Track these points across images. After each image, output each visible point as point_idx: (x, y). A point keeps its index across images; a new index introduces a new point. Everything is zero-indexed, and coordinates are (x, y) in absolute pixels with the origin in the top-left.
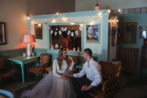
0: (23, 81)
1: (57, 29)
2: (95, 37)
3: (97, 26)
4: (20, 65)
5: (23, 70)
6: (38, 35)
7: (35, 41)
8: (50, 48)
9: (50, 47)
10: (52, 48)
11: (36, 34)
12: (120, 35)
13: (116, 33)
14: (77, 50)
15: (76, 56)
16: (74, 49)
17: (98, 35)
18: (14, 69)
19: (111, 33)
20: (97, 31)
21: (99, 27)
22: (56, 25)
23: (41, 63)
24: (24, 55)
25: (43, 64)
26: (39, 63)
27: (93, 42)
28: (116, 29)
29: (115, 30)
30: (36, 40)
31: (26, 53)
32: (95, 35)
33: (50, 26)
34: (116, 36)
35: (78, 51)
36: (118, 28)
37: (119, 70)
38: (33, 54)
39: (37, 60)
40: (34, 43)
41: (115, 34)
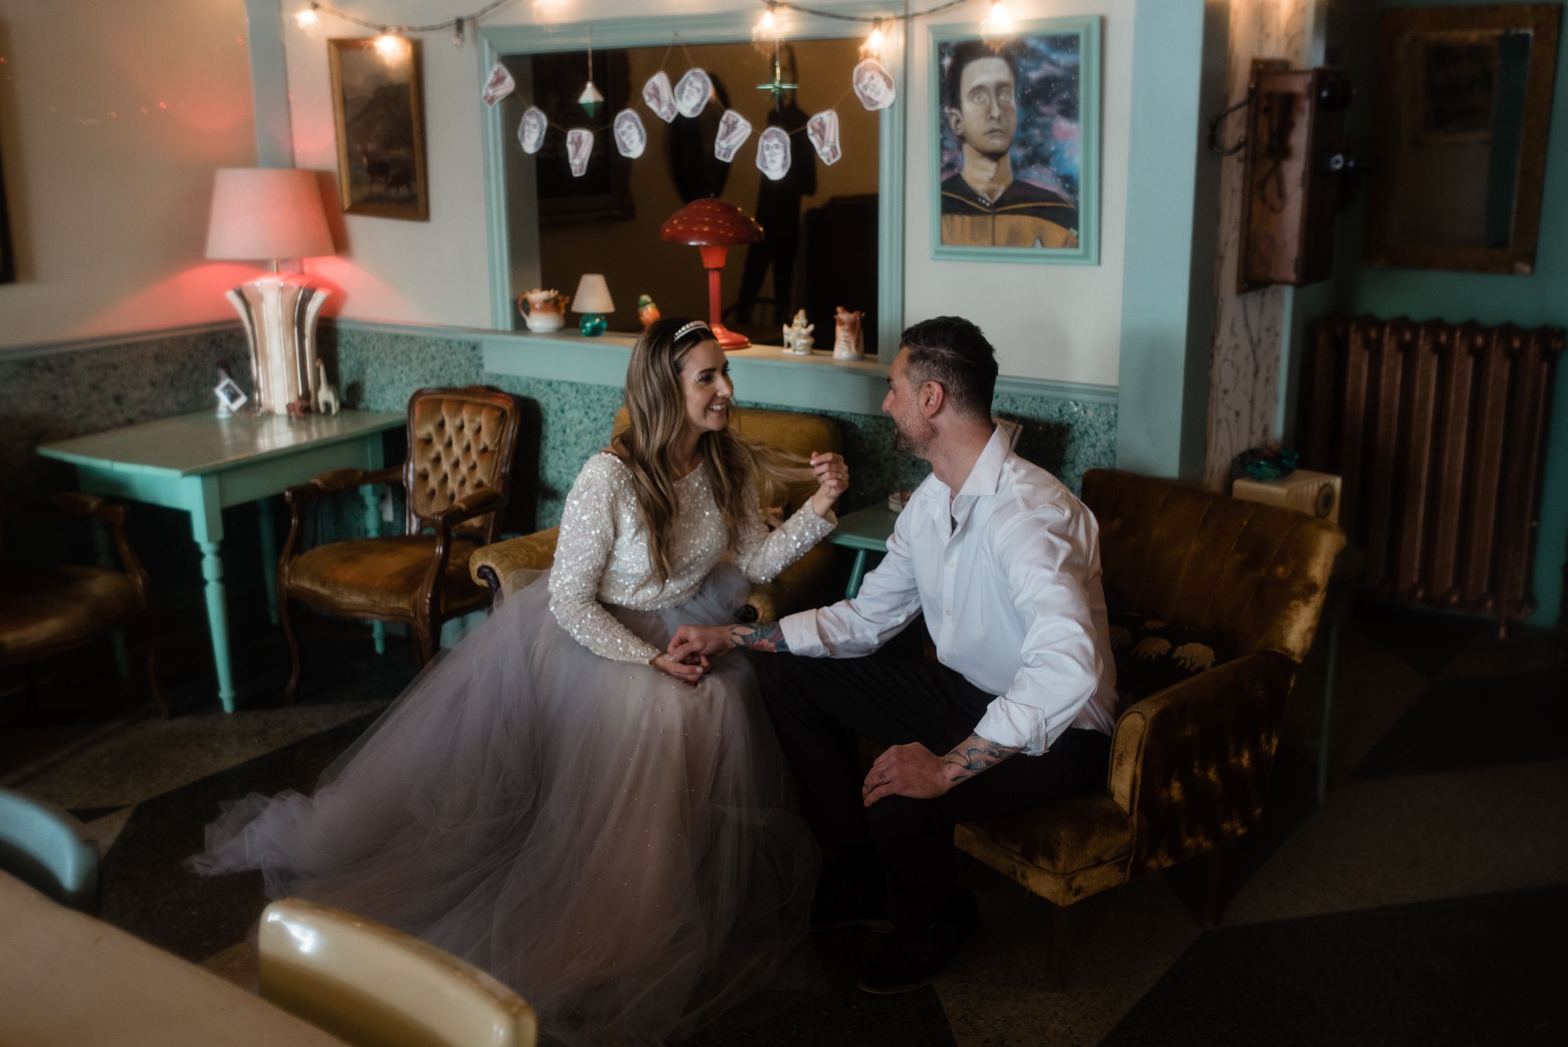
0: (225, 693)
1: (589, 96)
2: (1041, 178)
3: (1066, 42)
4: (182, 518)
5: (210, 568)
6: (377, 169)
7: (340, 244)
8: (520, 326)
9: (520, 309)
10: (539, 322)
11: (351, 156)
12: (1338, 162)
13: (1300, 138)
14: (823, 340)
15: (823, 416)
16: (798, 331)
17: (1076, 158)
18: (119, 566)
19: (1234, 131)
20: (1069, 110)
21: (1086, 59)
22: (586, 42)
23: (417, 500)
24: (226, 405)
25: (438, 506)
26: (400, 493)
27: (1015, 239)
28: (1299, 85)
29: (1289, 101)
30: (360, 227)
31: (248, 386)
32: (1039, 157)
33: (511, 61)
34: (1295, 170)
35: (843, 350)
36: (1321, 77)
37: (1319, 570)
38: (325, 395)
39: (373, 459)
40: (332, 269)
41: (1281, 151)
